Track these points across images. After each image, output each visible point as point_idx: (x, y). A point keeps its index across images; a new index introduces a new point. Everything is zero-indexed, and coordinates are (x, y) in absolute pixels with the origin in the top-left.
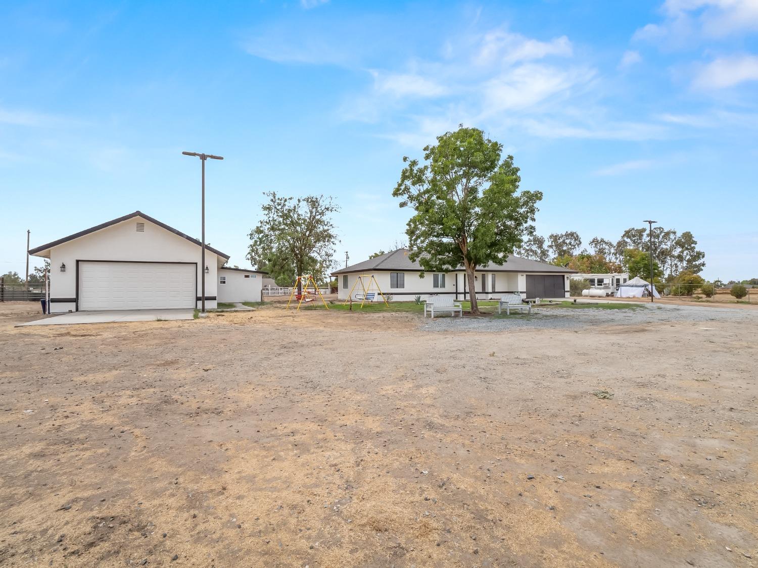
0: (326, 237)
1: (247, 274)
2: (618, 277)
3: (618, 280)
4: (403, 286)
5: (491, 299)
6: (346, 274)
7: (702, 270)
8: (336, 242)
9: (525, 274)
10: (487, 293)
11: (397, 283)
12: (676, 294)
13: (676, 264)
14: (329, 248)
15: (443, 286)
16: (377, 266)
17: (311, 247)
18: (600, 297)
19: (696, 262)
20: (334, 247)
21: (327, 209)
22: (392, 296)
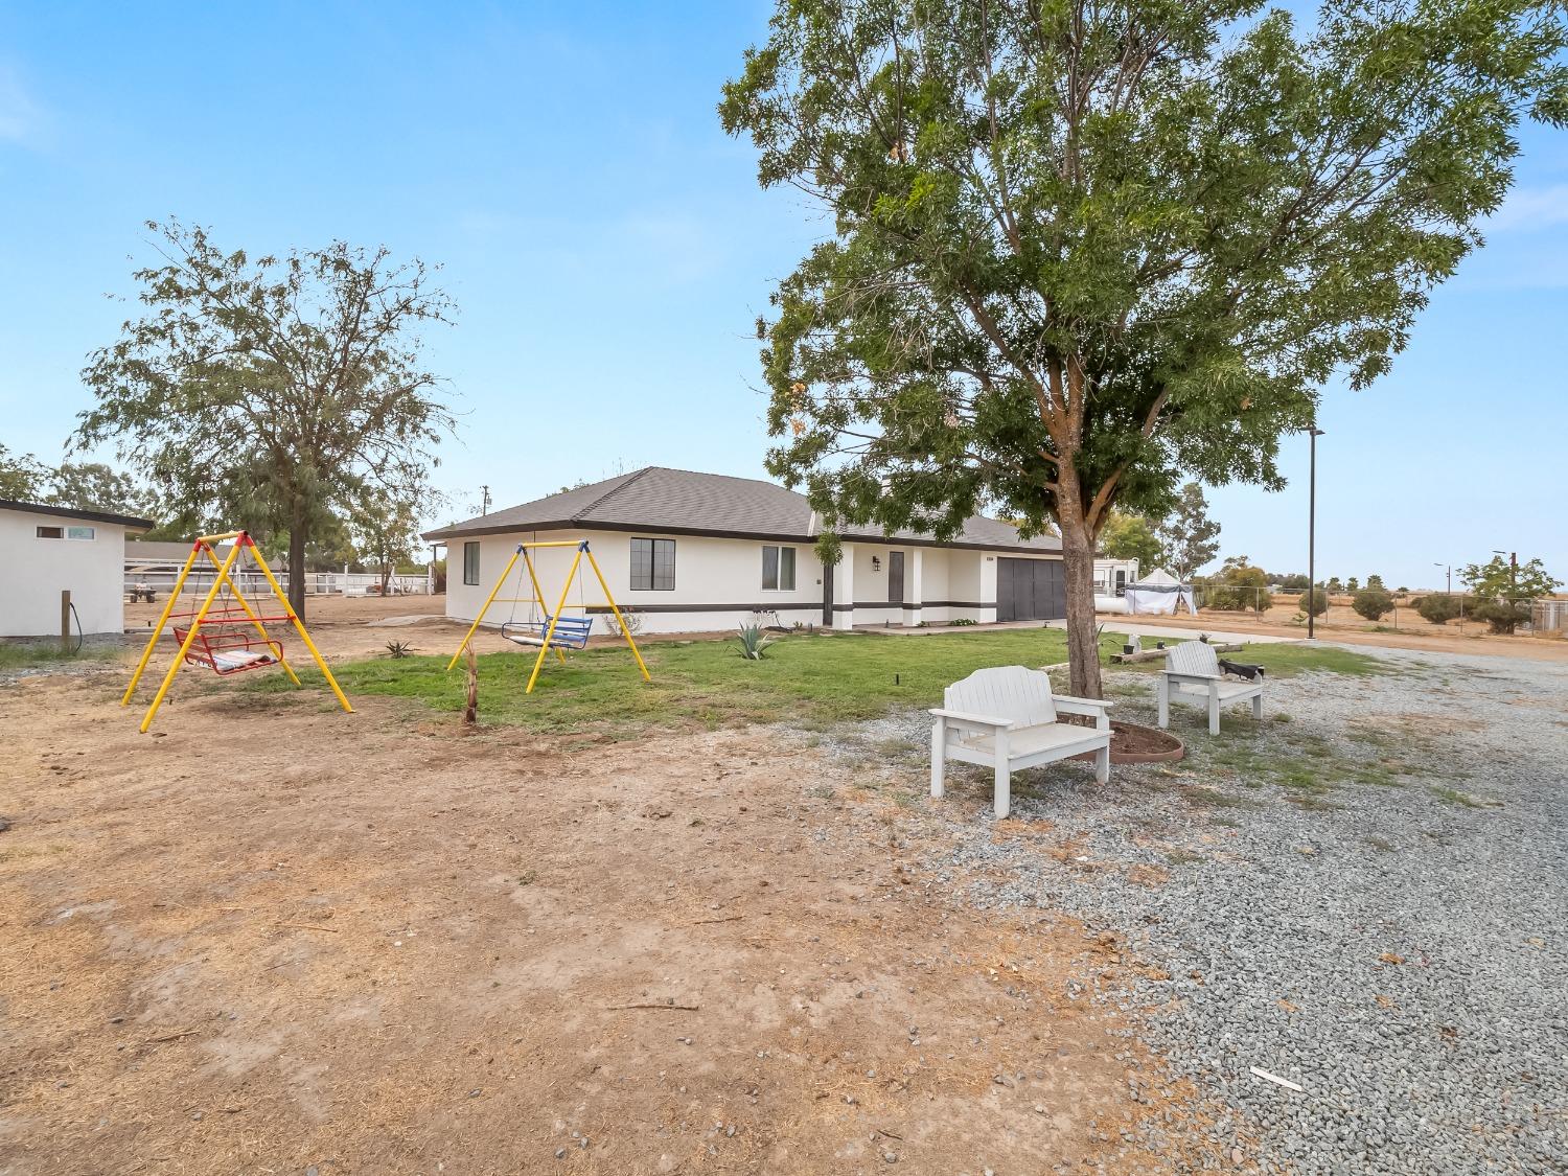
0: (404, 409)
1: (51, 522)
2: (1121, 568)
3: (1121, 575)
4: (669, 584)
5: (922, 626)
6: (470, 539)
7: (1215, 557)
8: (441, 430)
9: (995, 555)
10: (910, 607)
11: (653, 576)
12: (1216, 607)
13: (1171, 545)
14: (417, 450)
15: (790, 584)
16: (586, 511)
17: (348, 442)
18: (1116, 614)
19: (1204, 542)
20: (433, 449)
21: (405, 307)
22: (636, 615)
